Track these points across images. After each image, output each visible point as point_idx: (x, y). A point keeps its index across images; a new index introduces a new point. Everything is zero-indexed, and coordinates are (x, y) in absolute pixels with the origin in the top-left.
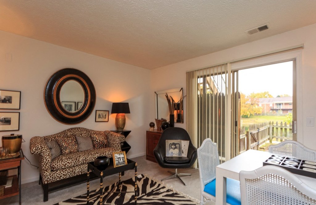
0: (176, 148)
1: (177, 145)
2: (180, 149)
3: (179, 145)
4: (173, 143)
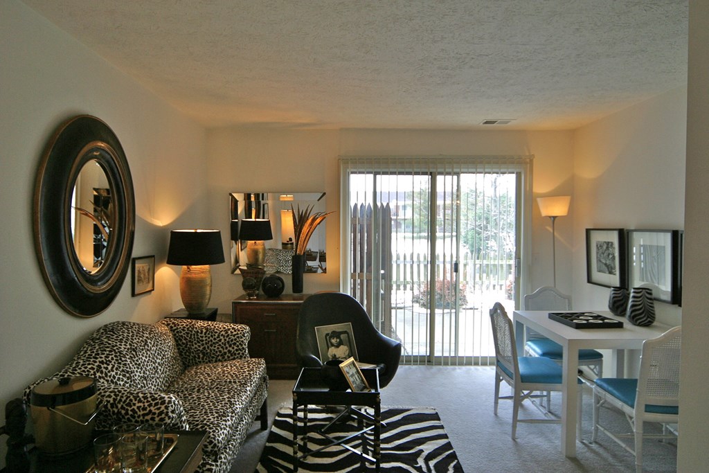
0: (341, 343)
4: (333, 332)
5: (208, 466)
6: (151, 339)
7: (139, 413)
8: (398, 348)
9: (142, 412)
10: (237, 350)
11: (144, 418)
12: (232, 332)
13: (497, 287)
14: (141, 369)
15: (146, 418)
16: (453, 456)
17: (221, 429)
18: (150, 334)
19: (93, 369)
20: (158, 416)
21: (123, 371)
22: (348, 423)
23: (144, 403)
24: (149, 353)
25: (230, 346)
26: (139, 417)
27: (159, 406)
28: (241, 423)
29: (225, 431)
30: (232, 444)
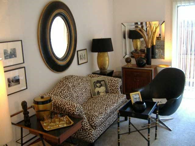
0: (101, 86)
1: (102, 83)
2: (106, 85)
3: (104, 82)
5: (91, 131)
6: (81, 82)
9: (68, 109)
10: (115, 89)
11: (68, 111)
12: (113, 81)
14: (76, 93)
17: (99, 118)
18: (81, 80)
19: (59, 92)
20: (72, 111)
21: (69, 93)
23: (69, 106)
24: (80, 87)
25: (112, 87)
27: (73, 108)
28: (110, 117)
29: (100, 119)
30: (103, 125)
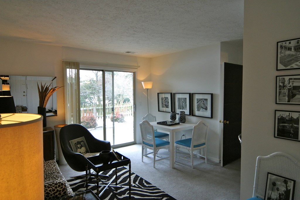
0: (82, 146)
3: (83, 142)
4: (78, 142)
7: (51, 193)
8: (109, 143)
9: (53, 192)
11: (54, 195)
13: (128, 115)
15: (56, 194)
16: (142, 179)
20: (62, 192)
22: (92, 180)
23: (52, 187)
26: (51, 195)
27: (61, 186)
